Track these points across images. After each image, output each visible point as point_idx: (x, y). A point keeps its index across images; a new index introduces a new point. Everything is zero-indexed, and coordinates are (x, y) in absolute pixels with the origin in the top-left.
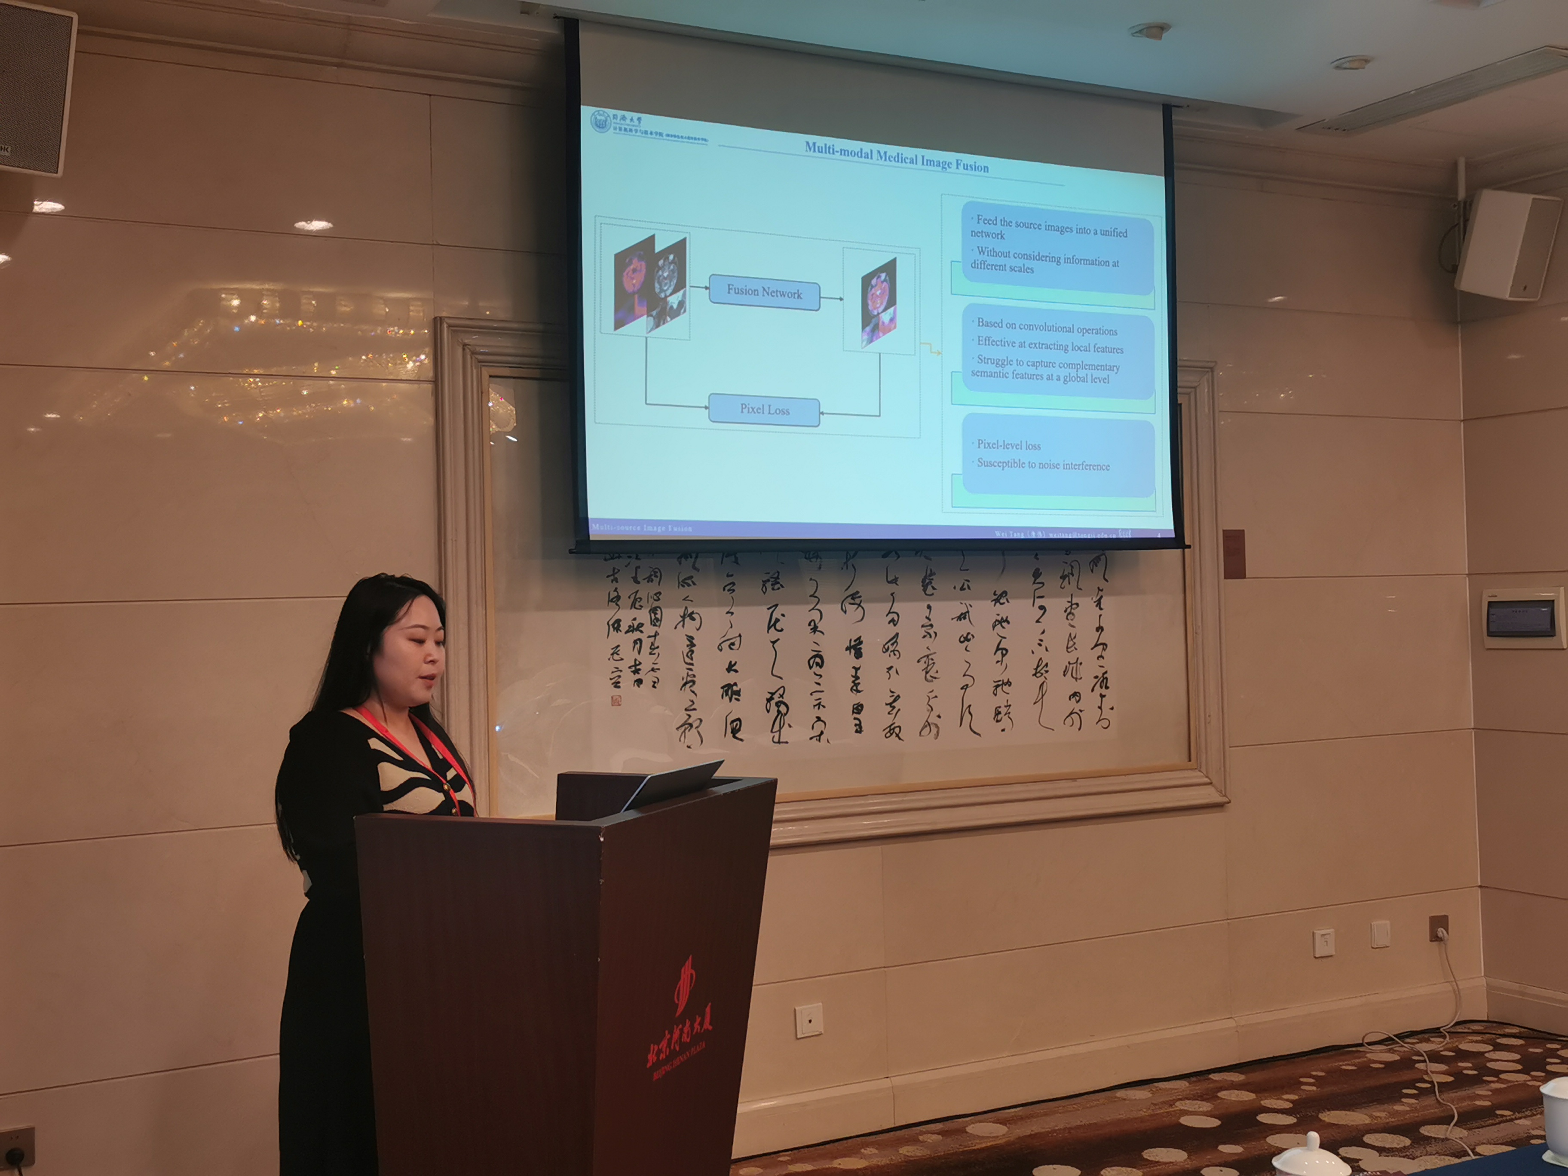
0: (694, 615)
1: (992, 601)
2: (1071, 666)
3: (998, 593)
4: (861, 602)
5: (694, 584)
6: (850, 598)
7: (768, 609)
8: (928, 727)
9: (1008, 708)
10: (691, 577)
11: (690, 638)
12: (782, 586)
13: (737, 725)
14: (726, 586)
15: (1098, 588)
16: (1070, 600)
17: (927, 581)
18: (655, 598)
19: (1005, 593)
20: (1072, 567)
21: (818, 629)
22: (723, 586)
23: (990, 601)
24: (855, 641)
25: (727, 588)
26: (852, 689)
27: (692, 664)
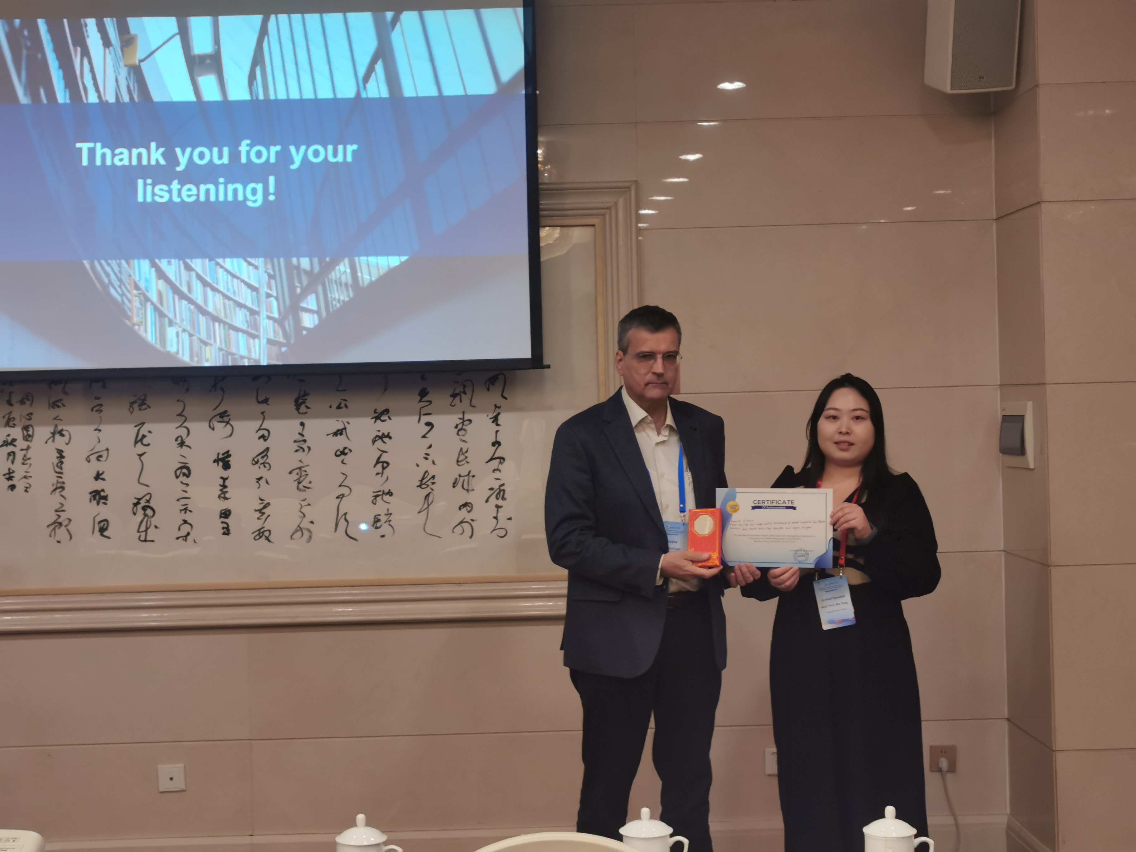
0: (63, 432)
1: (372, 418)
2: (462, 479)
3: (379, 410)
4: (230, 420)
5: (64, 405)
6: (218, 416)
7: (136, 426)
8: (300, 533)
9: (388, 516)
10: (60, 400)
11: (60, 452)
12: (149, 407)
13: (104, 524)
14: (94, 407)
15: (495, 405)
16: (461, 416)
17: (300, 401)
18: (28, 417)
19: (386, 411)
20: (465, 386)
21: (185, 444)
22: (92, 406)
23: (370, 418)
24: (223, 454)
25: (96, 409)
26: (219, 497)
27: (62, 473)
